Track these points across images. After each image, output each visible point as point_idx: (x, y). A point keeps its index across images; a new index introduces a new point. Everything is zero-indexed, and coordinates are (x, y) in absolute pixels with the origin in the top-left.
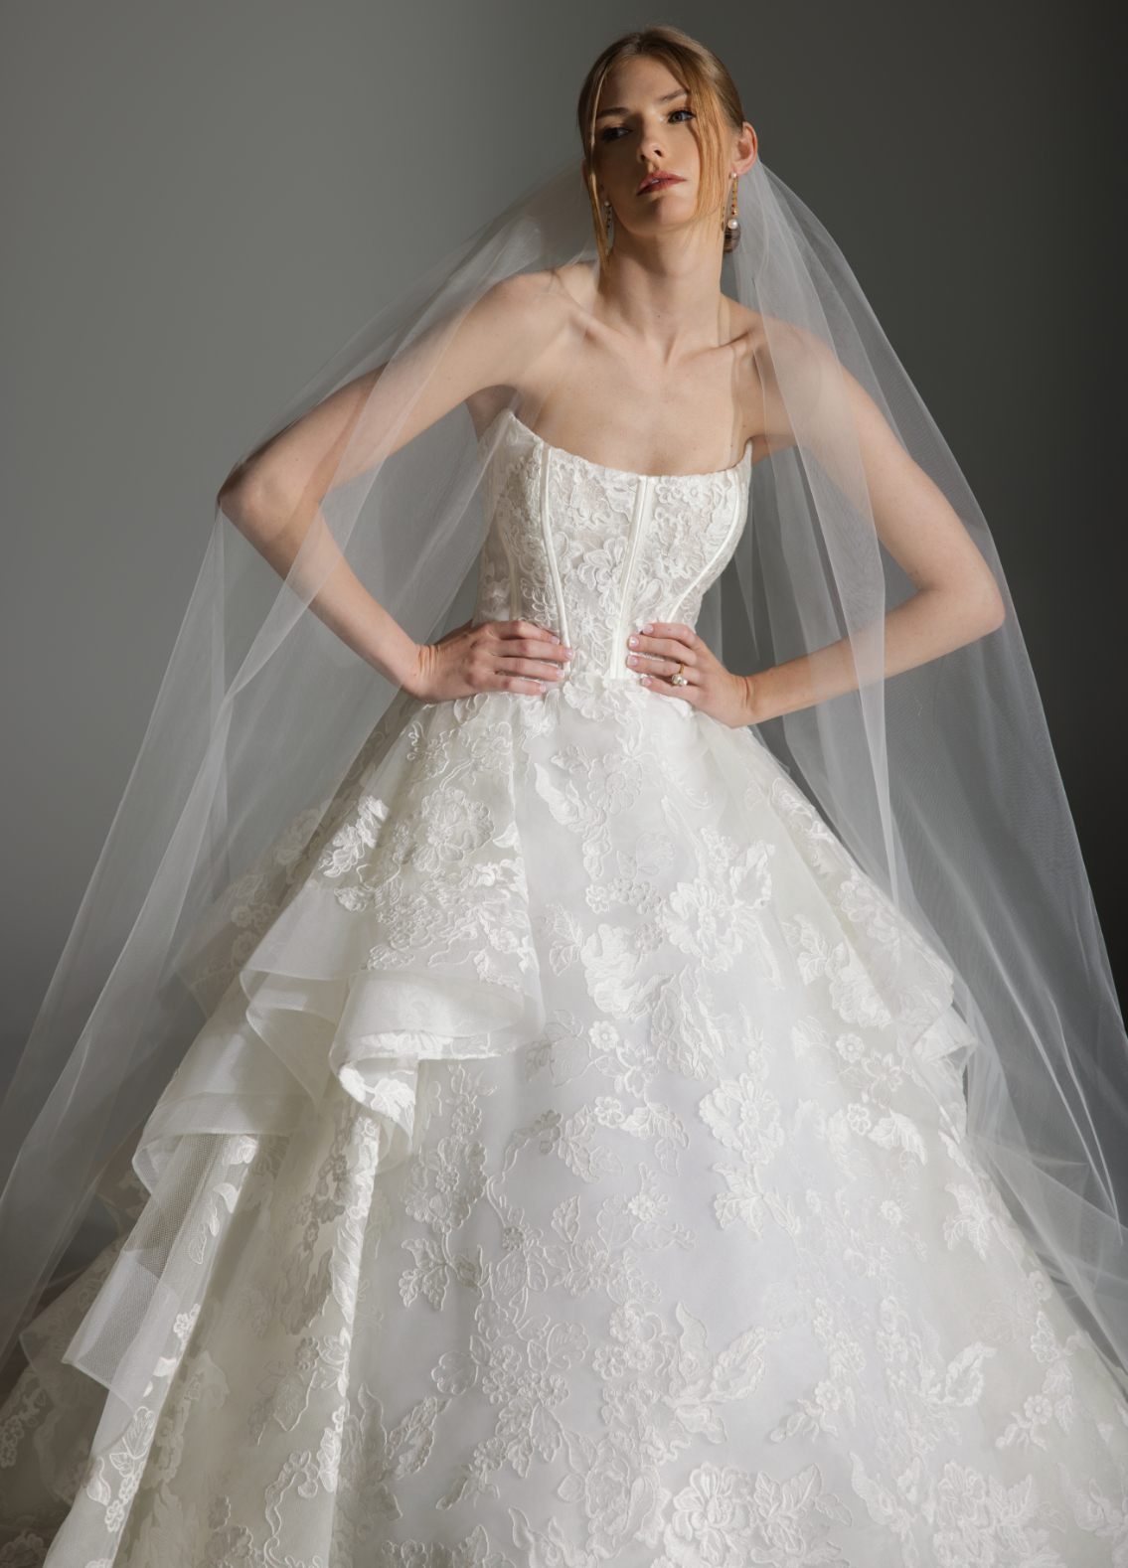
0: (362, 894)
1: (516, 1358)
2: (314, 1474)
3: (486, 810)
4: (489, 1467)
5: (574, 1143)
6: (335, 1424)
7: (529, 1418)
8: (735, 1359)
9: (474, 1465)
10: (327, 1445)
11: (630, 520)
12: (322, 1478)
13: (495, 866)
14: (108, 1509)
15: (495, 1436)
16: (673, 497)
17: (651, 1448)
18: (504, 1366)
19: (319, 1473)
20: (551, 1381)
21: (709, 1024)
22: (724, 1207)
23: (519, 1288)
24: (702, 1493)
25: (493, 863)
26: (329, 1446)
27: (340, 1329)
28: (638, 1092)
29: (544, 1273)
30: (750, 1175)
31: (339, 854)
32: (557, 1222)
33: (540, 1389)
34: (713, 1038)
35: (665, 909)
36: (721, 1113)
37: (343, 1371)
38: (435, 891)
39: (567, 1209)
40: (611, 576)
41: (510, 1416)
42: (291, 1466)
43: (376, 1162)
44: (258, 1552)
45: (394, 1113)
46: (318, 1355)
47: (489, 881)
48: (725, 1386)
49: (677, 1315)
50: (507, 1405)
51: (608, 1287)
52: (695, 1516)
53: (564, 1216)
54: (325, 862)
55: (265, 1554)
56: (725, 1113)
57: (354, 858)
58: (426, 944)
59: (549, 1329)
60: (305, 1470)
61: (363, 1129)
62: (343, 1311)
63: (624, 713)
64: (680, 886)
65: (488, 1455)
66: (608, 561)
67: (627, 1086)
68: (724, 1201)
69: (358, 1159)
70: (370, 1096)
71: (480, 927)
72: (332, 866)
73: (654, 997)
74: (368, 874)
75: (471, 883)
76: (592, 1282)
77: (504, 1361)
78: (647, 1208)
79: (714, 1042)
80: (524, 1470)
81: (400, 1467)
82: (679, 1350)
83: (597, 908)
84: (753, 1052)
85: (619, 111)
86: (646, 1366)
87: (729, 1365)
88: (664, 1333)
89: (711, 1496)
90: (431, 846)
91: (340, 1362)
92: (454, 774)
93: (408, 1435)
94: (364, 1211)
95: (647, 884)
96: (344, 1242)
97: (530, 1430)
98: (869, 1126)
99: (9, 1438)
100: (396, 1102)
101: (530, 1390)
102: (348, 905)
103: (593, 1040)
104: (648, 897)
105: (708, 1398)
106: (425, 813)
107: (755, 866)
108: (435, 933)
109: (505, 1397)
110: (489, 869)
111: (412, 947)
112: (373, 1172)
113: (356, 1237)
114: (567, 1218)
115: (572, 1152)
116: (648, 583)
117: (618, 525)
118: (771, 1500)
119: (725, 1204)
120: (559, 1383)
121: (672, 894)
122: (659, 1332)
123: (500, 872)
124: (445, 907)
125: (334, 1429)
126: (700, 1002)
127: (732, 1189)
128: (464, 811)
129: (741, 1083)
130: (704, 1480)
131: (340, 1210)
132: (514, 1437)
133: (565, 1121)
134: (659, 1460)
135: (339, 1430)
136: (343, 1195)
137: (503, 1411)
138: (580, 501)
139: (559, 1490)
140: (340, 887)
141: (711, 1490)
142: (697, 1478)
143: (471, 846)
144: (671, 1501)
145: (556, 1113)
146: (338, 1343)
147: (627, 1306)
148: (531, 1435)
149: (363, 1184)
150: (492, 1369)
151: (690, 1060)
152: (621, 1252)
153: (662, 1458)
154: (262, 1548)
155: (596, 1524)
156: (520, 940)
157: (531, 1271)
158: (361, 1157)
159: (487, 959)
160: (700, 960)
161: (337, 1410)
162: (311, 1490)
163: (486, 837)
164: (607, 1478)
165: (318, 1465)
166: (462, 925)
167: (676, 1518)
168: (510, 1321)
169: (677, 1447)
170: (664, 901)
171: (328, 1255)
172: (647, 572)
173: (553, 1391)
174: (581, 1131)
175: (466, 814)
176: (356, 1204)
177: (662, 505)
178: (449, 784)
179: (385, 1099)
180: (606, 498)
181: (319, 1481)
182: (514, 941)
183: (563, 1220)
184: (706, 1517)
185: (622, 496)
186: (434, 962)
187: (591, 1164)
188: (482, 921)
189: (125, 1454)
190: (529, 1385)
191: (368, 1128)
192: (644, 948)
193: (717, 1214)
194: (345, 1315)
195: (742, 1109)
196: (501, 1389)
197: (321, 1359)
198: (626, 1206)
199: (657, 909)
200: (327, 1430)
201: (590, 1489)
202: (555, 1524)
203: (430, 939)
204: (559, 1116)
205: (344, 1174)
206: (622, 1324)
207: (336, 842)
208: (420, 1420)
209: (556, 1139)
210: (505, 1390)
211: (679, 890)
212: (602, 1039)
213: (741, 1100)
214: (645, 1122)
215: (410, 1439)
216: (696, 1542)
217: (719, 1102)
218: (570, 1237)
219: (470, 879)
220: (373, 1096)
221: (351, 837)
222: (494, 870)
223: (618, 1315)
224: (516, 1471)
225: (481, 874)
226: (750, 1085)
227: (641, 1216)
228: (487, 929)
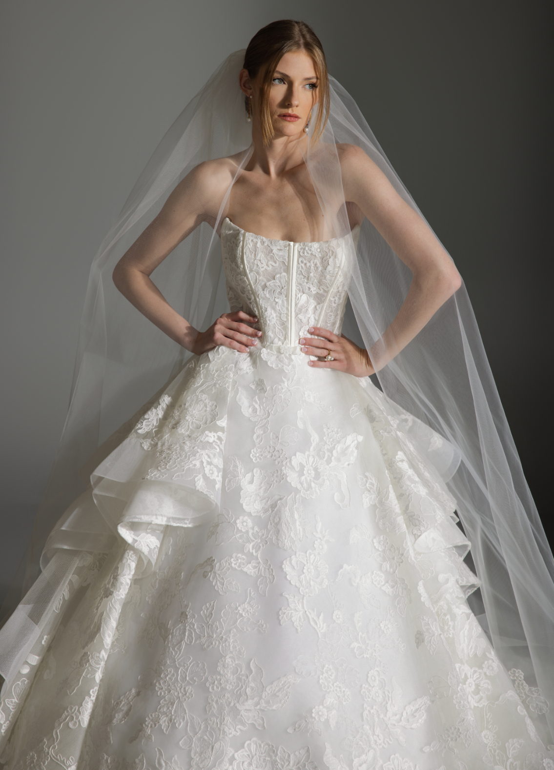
0: (153, 443)
1: (173, 675)
2: (77, 718)
3: (216, 406)
4: (151, 727)
5: (219, 575)
6: (91, 695)
7: (173, 706)
8: (275, 690)
9: (145, 725)
10: (86, 704)
11: (286, 264)
12: (80, 720)
13: (215, 434)
14: (3, 725)
15: (156, 711)
16: (307, 253)
17: (226, 727)
18: (167, 678)
19: (80, 717)
20: (186, 689)
21: (298, 523)
22: (284, 614)
23: (181, 641)
24: (251, 752)
25: (214, 432)
26: (87, 705)
27: (101, 650)
28: (256, 552)
29: (193, 636)
30: (301, 600)
31: (146, 422)
32: (204, 612)
33: (181, 692)
34: (298, 530)
35: (288, 464)
36: (294, 568)
37: (100, 671)
38: (184, 443)
39: (209, 606)
40: (281, 294)
41: (165, 703)
42: (68, 712)
43: (133, 572)
44: (47, 750)
45: (145, 550)
46: (89, 661)
47: (211, 440)
48: (268, 702)
49: (251, 664)
50: (165, 697)
51: (220, 647)
52: (246, 763)
53: (208, 609)
54: (139, 426)
55: (50, 752)
56: (296, 568)
57: (153, 424)
58: (174, 468)
59: (190, 664)
60: (74, 715)
61: (128, 556)
62: (104, 642)
63: (288, 366)
64: (298, 454)
65: (152, 720)
66: (279, 286)
67: (251, 549)
68: (285, 611)
69: (123, 570)
70: (135, 541)
71: (202, 462)
72: (142, 428)
73: (273, 506)
74: (157, 433)
75: (202, 439)
76: (214, 643)
77: (167, 676)
78: (247, 611)
79: (298, 532)
80: (166, 730)
81: (115, 719)
82: (249, 681)
83: (256, 460)
84: (319, 540)
86: (231, 687)
87: (271, 692)
88: (243, 672)
89: (256, 754)
90: (187, 421)
91: (98, 666)
92: (204, 387)
93: (122, 705)
94: (123, 595)
95: (282, 450)
96: (110, 608)
97: (173, 711)
98: (383, 583)
100: (148, 545)
101: (177, 691)
102: (145, 448)
103: (238, 525)
104: (281, 456)
105: (258, 707)
106: (187, 404)
107: (350, 445)
108: (179, 463)
109: (165, 693)
110: (212, 434)
111: (167, 470)
112: (131, 577)
113: (116, 607)
114: (209, 611)
115: (217, 579)
116: (301, 296)
117: (281, 267)
118: (285, 761)
119: (285, 612)
120: (189, 691)
121: (293, 457)
122: (241, 671)
123: (216, 437)
124: (186, 451)
125: (90, 697)
126: (295, 512)
127: (290, 605)
128: (206, 406)
129: (308, 554)
130: (253, 746)
131: (111, 593)
132: (165, 713)
133: (216, 563)
134: (229, 734)
135: (93, 698)
136: (114, 586)
137: (163, 700)
138: (261, 256)
139: (180, 743)
140: (143, 439)
141: (256, 751)
142: (249, 745)
143: (206, 423)
144: (233, 755)
145: (214, 558)
146: (99, 657)
147: (227, 657)
148: (173, 713)
149: (124, 582)
150: (162, 679)
151: (284, 539)
152: (230, 631)
153: (231, 733)
154: (49, 749)
155: (195, 762)
156: (218, 474)
157: (188, 634)
158: (125, 569)
159: (202, 480)
160: (300, 491)
161: (93, 689)
162: (75, 724)
163: (214, 419)
164: (204, 740)
165: (80, 713)
166: (193, 460)
167: (235, 763)
168: (174, 656)
169: (239, 729)
170: (288, 460)
171: (102, 614)
172: (300, 290)
173: (186, 694)
174: (223, 569)
175: (206, 407)
176: (119, 591)
177: (302, 256)
178: (200, 392)
179: (142, 543)
180: (273, 254)
181: (79, 721)
182: (216, 473)
183: (207, 611)
184: (252, 765)
185: (281, 253)
186: (176, 477)
187: (225, 586)
188: (204, 460)
189: (13, 700)
190: (177, 689)
191: (131, 556)
192: (274, 481)
193: (280, 617)
194: (105, 644)
195: (305, 567)
196: (164, 689)
197: (90, 663)
198: (237, 609)
199: (284, 463)
200: (87, 698)
201: (195, 744)
202: (176, 759)
203: (176, 466)
204: (214, 560)
205: (116, 576)
206: (224, 666)
207: (146, 416)
208: (128, 698)
209: (211, 571)
210: (165, 690)
211: (297, 455)
212: (243, 525)
213: (306, 563)
214: (256, 568)
215: (122, 707)
217: (293, 562)
218: (208, 620)
219: (202, 438)
220: (137, 541)
221: (154, 414)
222: (214, 436)
223: (222, 661)
224: (163, 730)
225: (208, 436)
226: (312, 556)
227: (243, 614)
228: (205, 464)
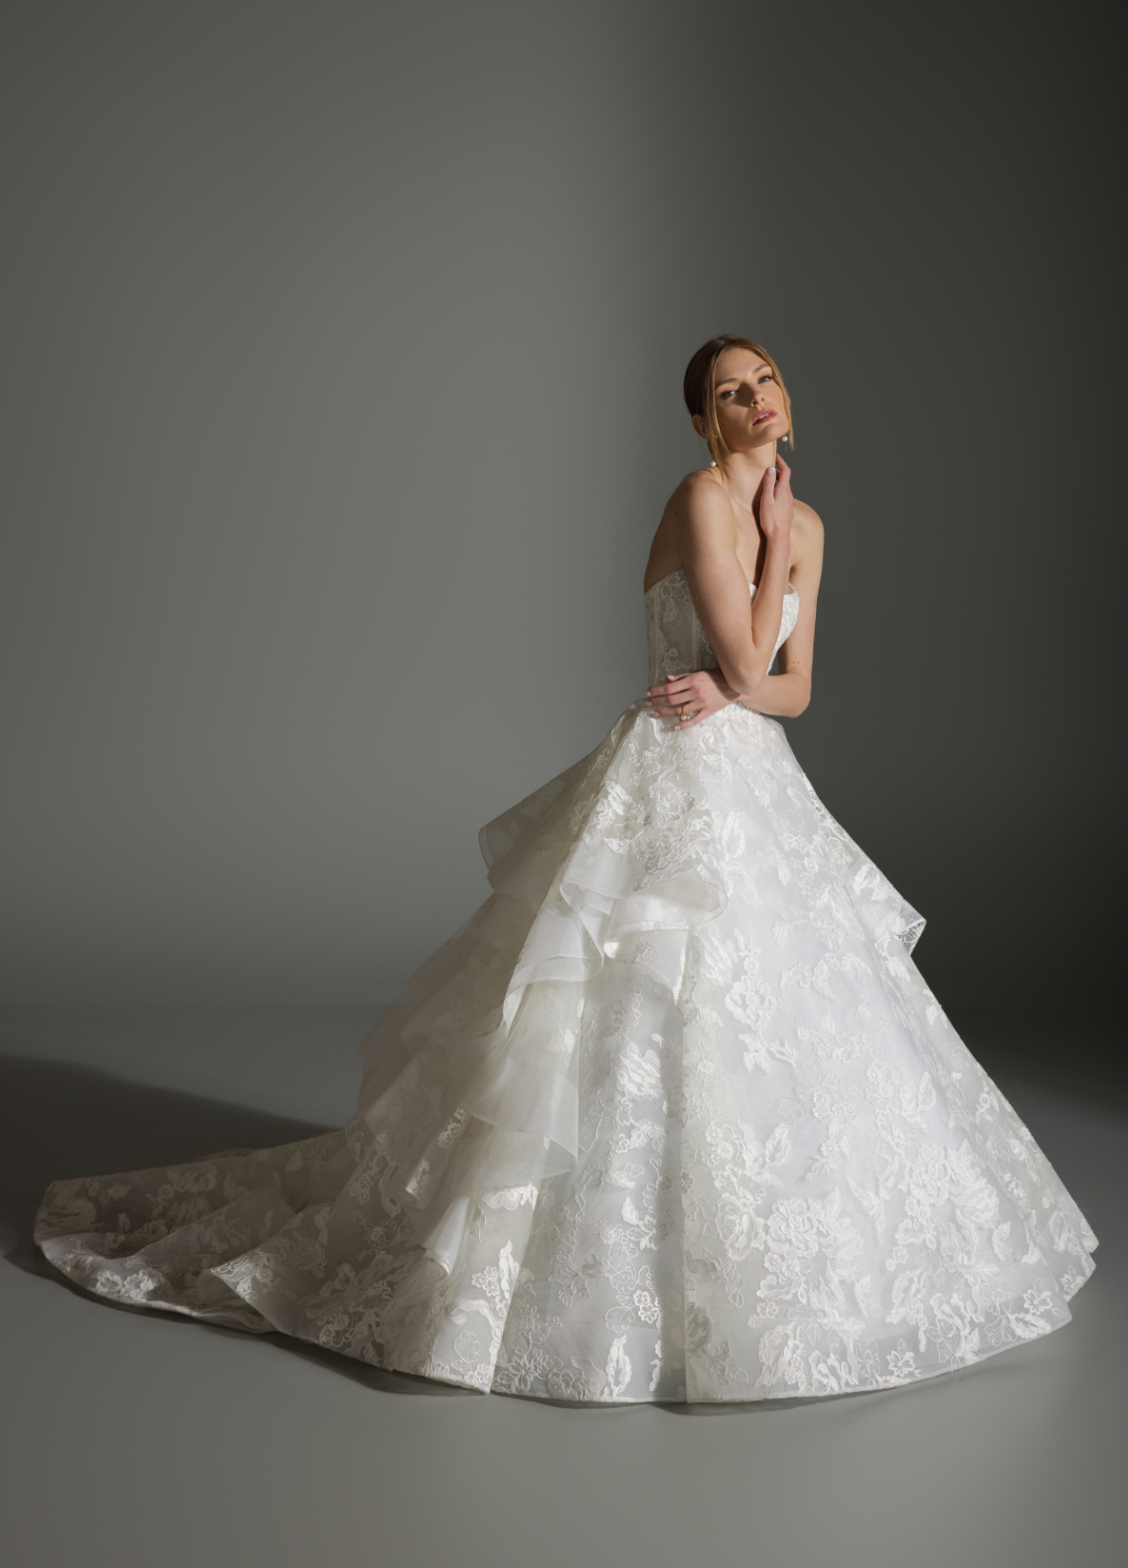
0: (622, 843)
3: (689, 792)
13: (700, 820)
25: (698, 819)
31: (602, 816)
38: (666, 837)
44: (572, 1219)
47: (698, 827)
48: (773, 1159)
52: (783, 1229)
54: (595, 820)
71: (697, 853)
72: (600, 823)
74: (623, 829)
75: (688, 830)
85: (732, 380)
87: (771, 1147)
89: (789, 1216)
92: (665, 774)
99: (363, 1187)
102: (616, 850)
105: (766, 1167)
106: (652, 795)
110: (697, 822)
123: (702, 823)
124: (674, 844)
128: (675, 793)
130: (782, 1209)
134: (750, 1205)
140: (607, 837)
141: (788, 1213)
143: (684, 811)
159: (704, 870)
163: (692, 806)
166: (687, 852)
175: (677, 795)
178: (662, 781)
188: (698, 850)
203: (669, 863)
207: (598, 810)
216: (925, 1186)
219: (686, 828)
221: (607, 806)
225: (692, 825)
228: (701, 854)
